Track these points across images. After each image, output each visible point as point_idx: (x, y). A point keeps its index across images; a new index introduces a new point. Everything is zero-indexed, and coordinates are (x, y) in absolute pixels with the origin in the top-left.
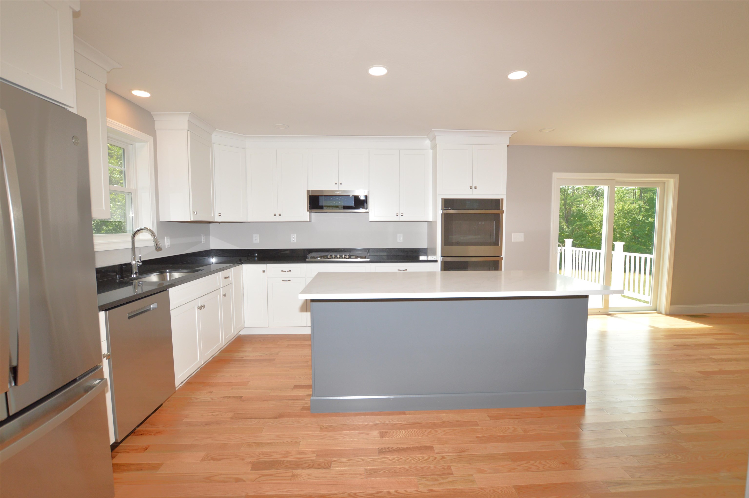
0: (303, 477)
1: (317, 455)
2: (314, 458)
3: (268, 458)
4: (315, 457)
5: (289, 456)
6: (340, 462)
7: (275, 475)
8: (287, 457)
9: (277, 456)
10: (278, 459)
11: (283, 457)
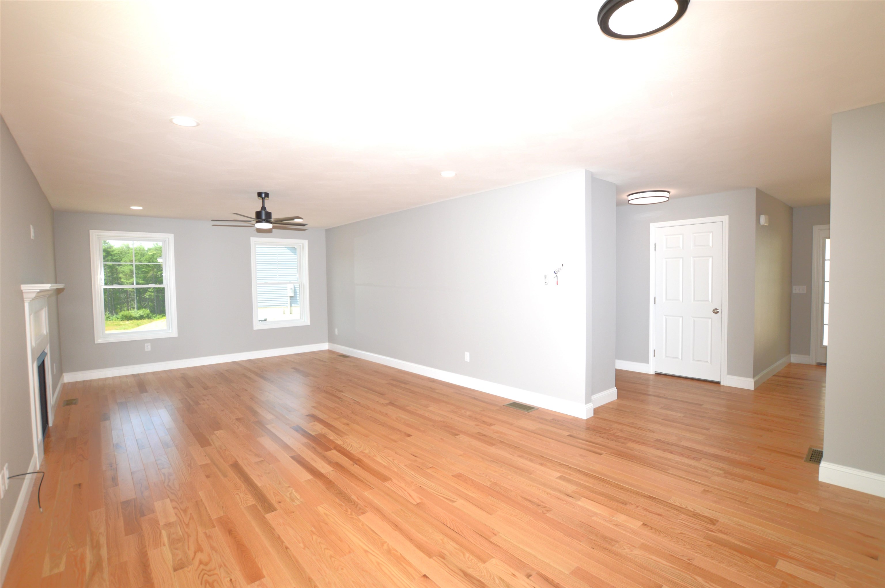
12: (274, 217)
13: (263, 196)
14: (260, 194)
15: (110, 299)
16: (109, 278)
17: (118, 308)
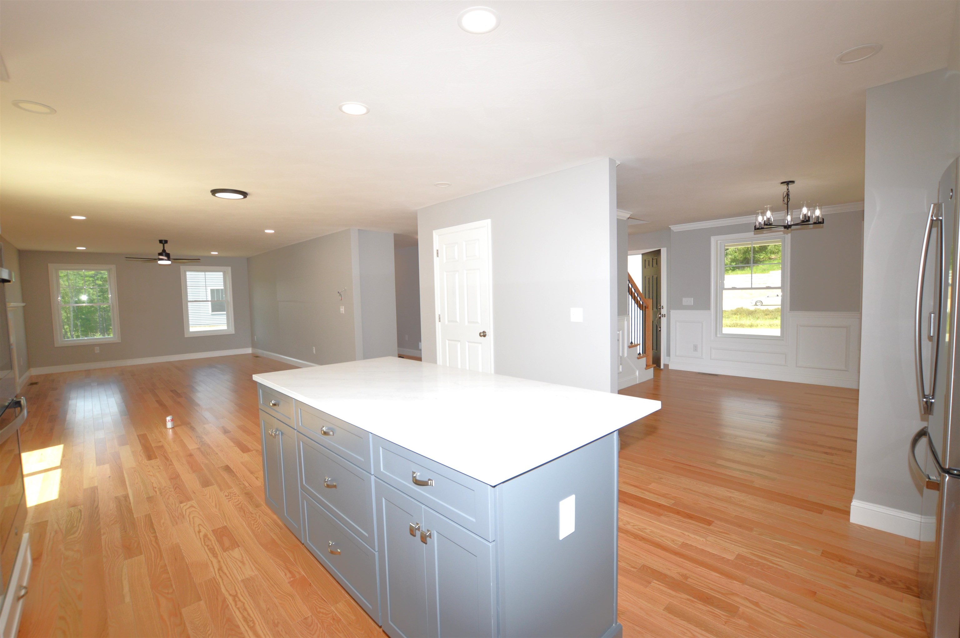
0: (677, 571)
1: (651, 583)
2: (655, 581)
3: (715, 611)
4: (653, 582)
5: (685, 599)
6: (629, 564)
7: (708, 587)
8: (689, 600)
9: (701, 606)
10: (700, 602)
11: (693, 601)
12: (171, 257)
13: (163, 242)
14: (161, 241)
15: (101, 319)
16: (99, 298)
17: (110, 329)
